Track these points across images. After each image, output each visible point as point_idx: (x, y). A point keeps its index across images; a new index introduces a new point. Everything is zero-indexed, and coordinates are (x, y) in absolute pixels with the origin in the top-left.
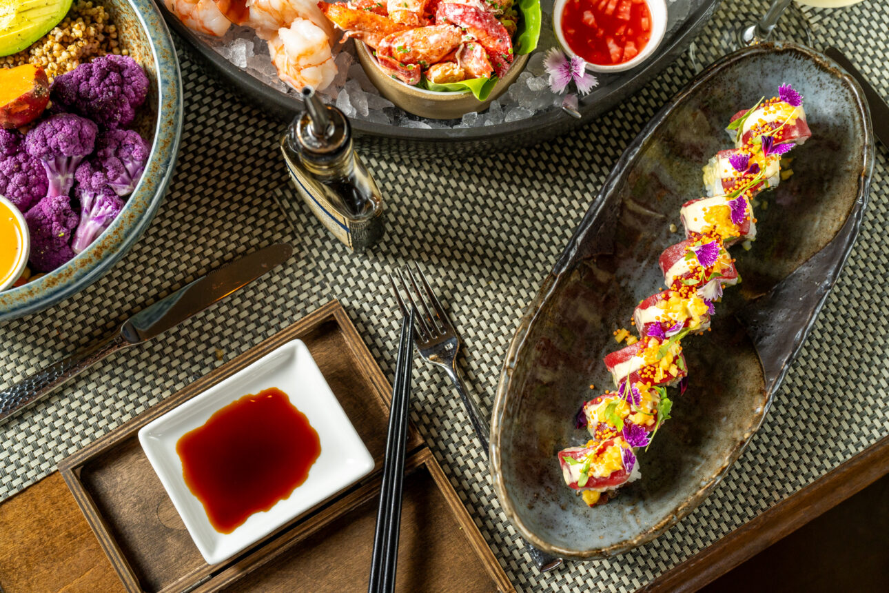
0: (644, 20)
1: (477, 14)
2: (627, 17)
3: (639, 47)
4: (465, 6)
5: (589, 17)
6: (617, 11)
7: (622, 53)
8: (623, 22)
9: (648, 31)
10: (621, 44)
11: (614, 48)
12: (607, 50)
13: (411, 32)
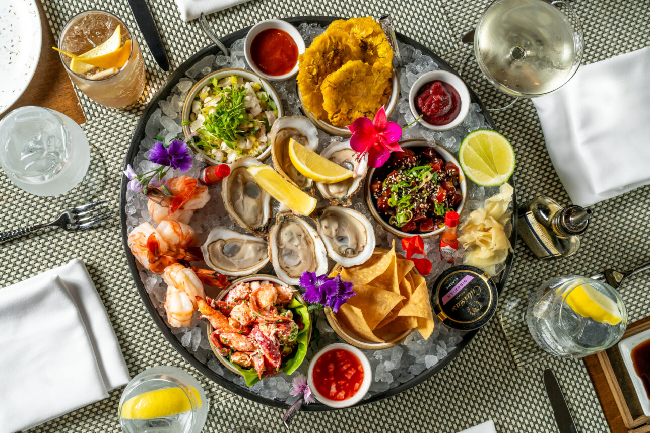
0: (357, 384)
1: (270, 345)
2: (349, 377)
3: (346, 397)
4: (266, 338)
5: (331, 367)
6: (346, 371)
7: (336, 394)
8: (346, 378)
9: (357, 391)
10: (338, 389)
11: (333, 389)
12: (330, 388)
13: (233, 335)
